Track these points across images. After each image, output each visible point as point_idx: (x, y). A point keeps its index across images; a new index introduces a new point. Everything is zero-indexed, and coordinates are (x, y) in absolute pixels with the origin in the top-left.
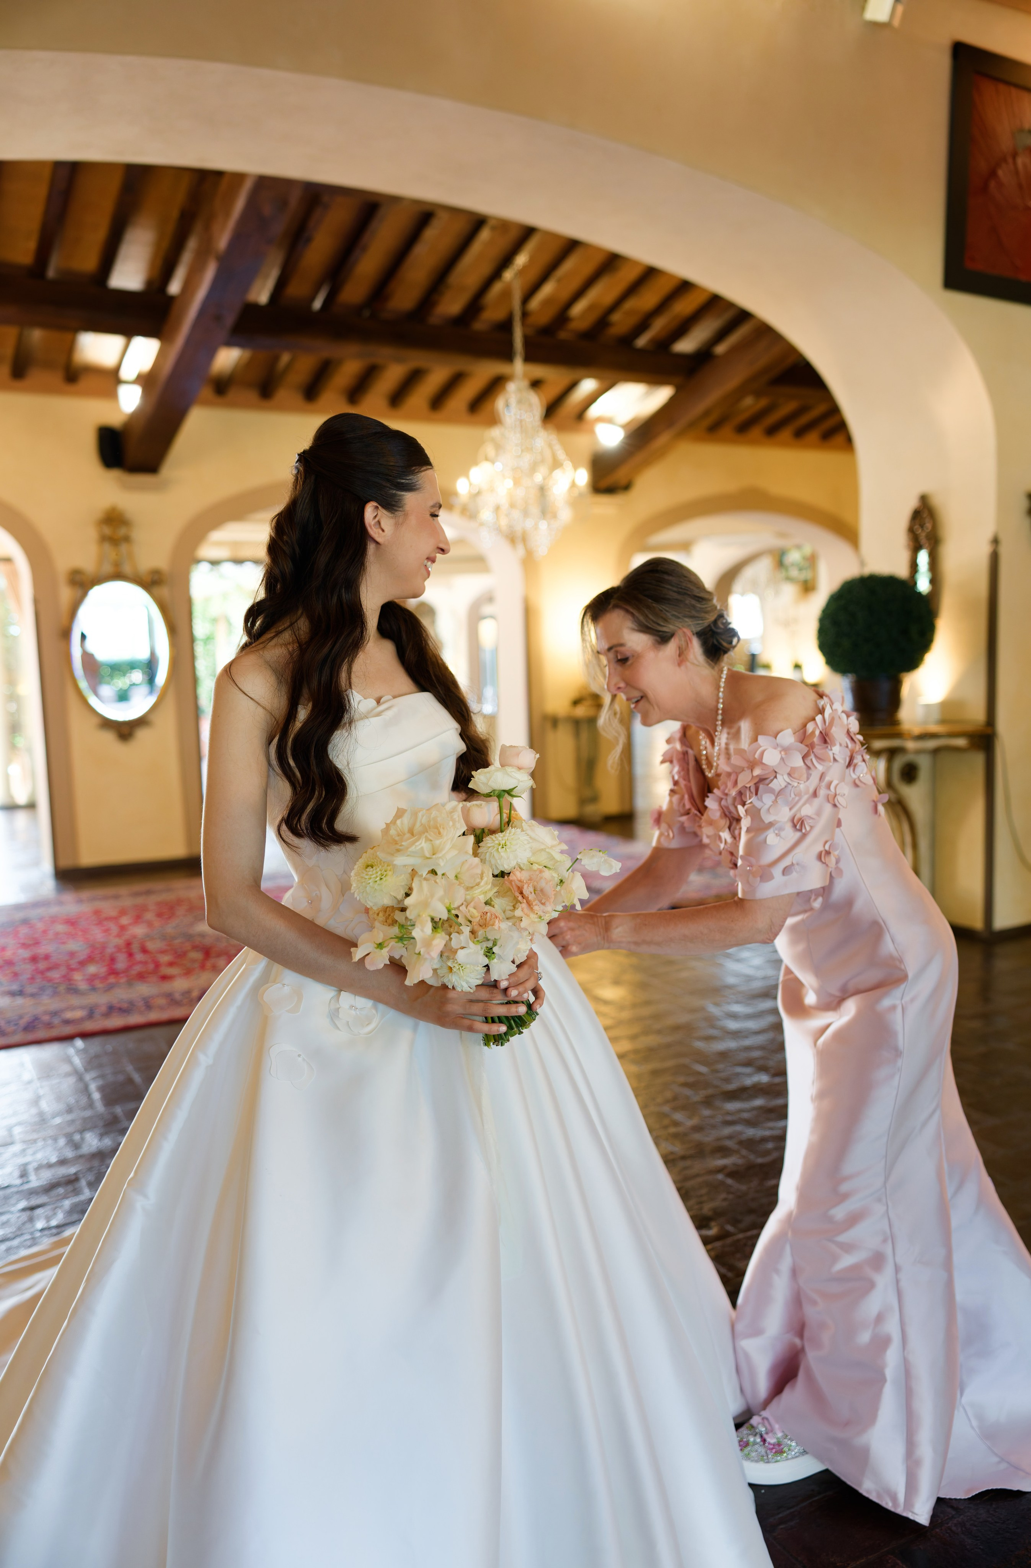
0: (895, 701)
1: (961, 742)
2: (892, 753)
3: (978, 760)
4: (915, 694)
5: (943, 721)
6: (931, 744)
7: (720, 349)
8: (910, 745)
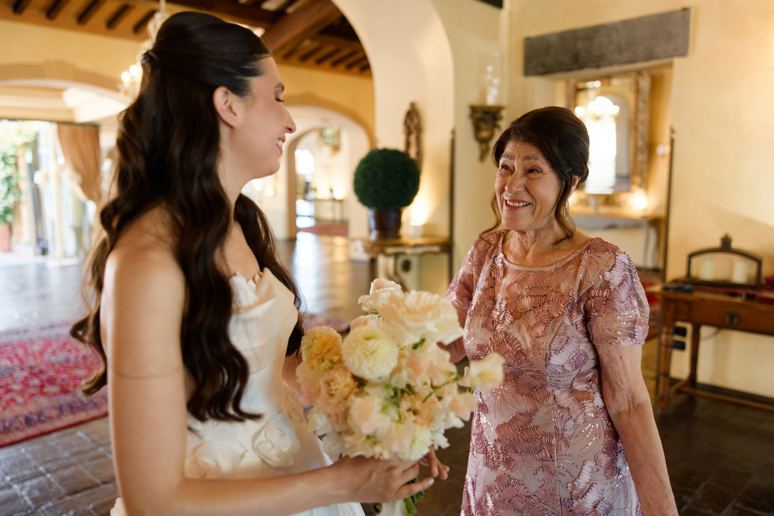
0: (398, 223)
1: (436, 249)
2: (396, 255)
3: (444, 258)
4: (409, 220)
5: (424, 236)
6: (420, 250)
7: (290, 10)
8: (409, 251)
